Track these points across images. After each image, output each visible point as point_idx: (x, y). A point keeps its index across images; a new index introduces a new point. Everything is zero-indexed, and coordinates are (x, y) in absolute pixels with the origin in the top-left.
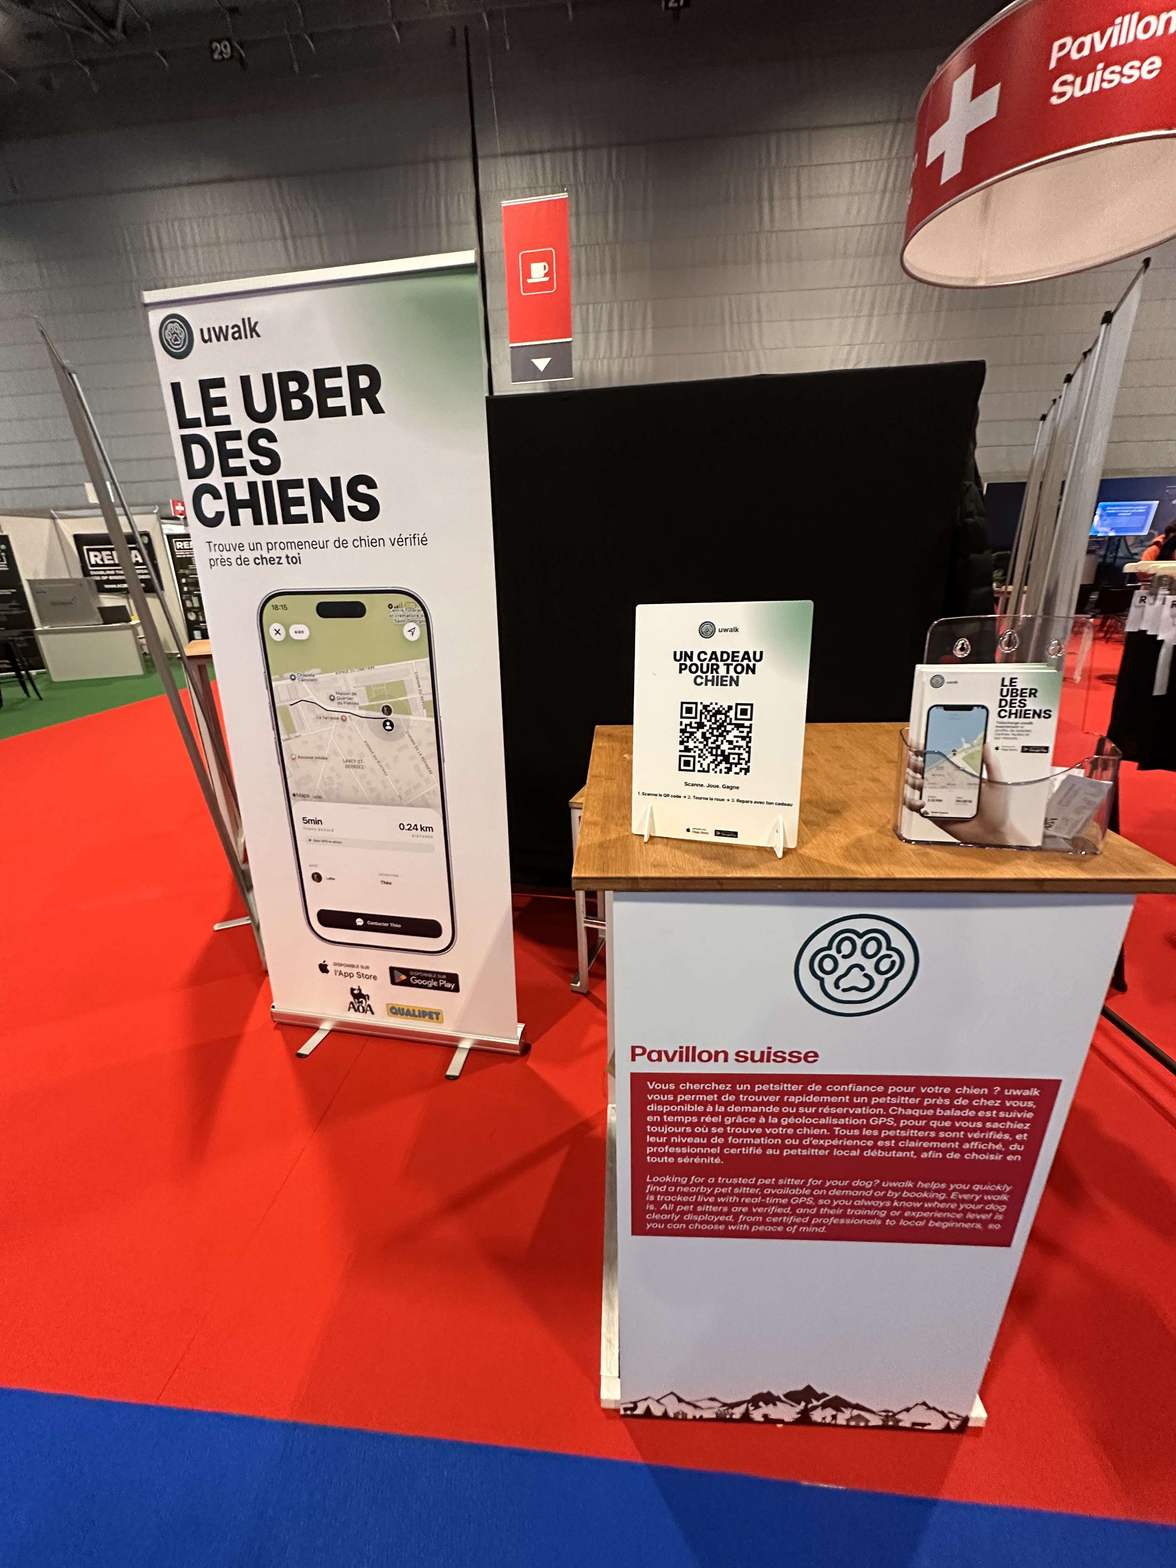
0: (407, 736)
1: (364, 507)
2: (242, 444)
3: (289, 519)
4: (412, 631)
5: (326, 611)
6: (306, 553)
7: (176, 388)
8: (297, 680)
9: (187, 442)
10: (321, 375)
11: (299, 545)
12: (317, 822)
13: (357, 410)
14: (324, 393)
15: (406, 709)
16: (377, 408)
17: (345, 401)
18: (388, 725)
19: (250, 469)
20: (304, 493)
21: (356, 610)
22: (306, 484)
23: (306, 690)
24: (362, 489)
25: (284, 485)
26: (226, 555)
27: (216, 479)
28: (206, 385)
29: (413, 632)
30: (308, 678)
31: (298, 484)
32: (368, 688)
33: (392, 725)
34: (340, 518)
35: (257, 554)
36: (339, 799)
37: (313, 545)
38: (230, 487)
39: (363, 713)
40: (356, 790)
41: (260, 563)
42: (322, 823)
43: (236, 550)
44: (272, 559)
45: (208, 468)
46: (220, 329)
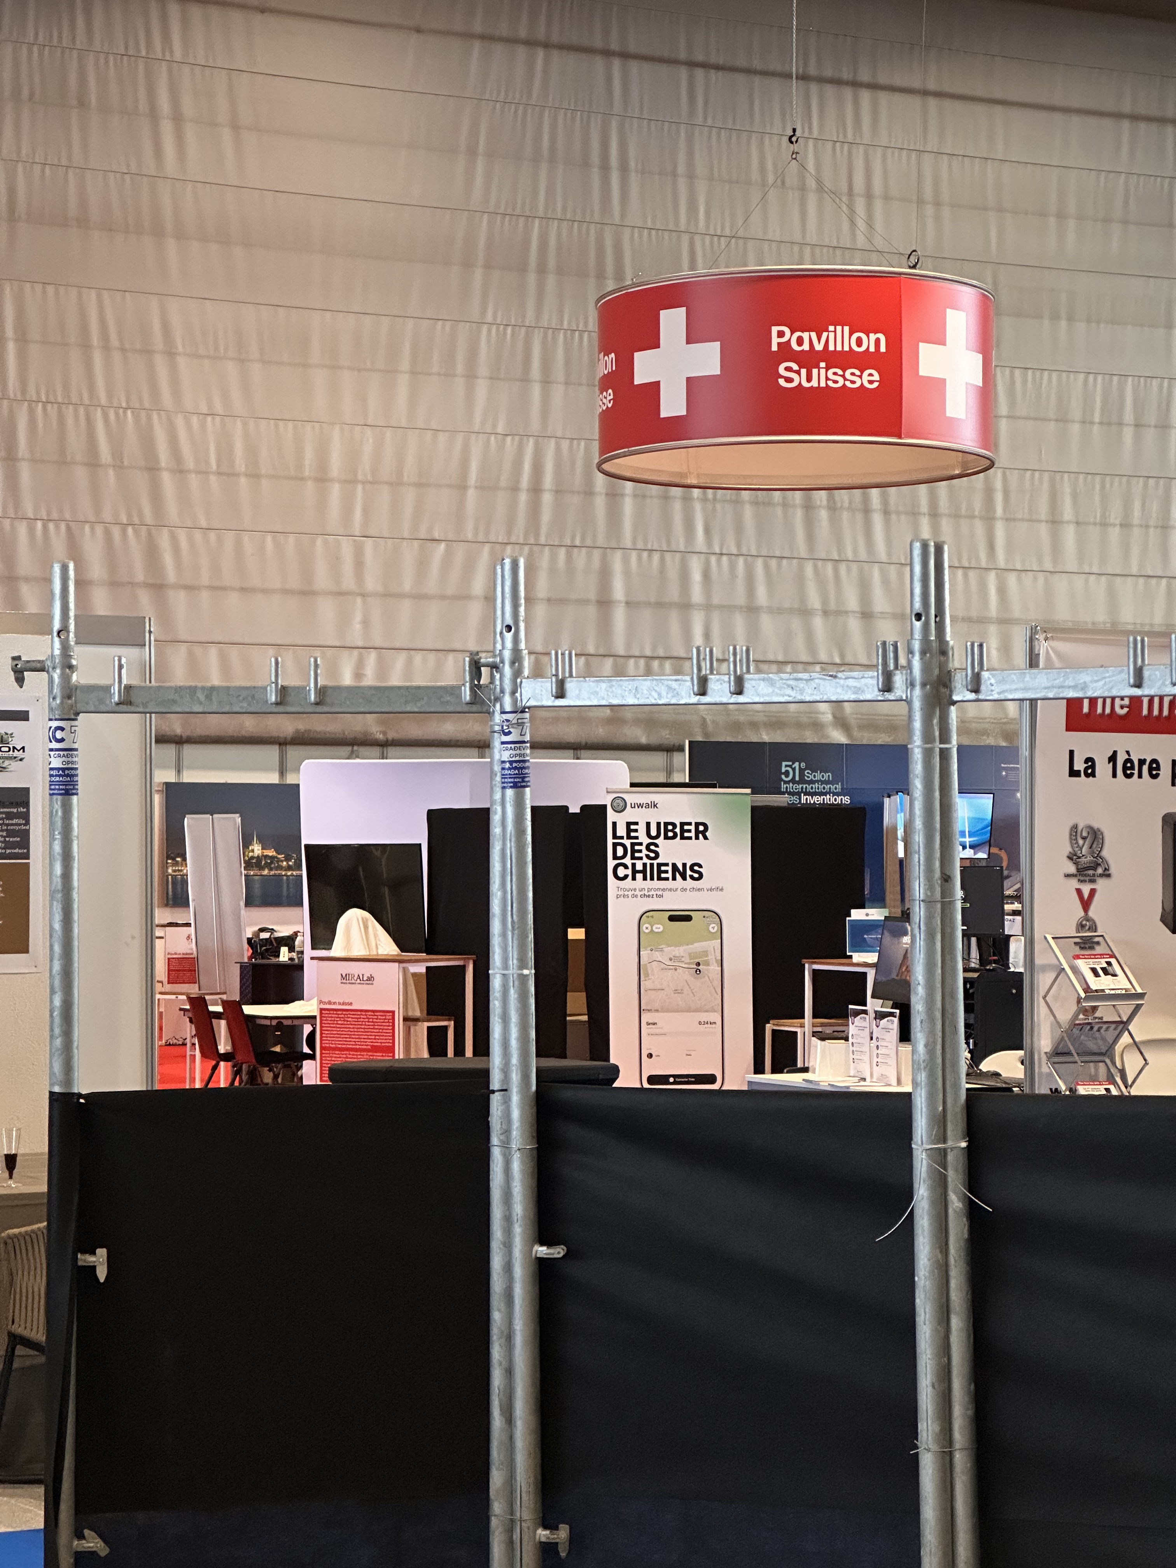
0: (707, 977)
1: (696, 875)
2: (643, 848)
3: (660, 878)
5: (672, 919)
6: (665, 894)
7: (614, 824)
8: (654, 950)
9: (615, 845)
10: (682, 824)
11: (663, 890)
12: (654, 1024)
13: (697, 838)
14: (683, 831)
15: (707, 963)
16: (706, 838)
17: (693, 834)
18: (698, 971)
19: (645, 858)
20: (670, 868)
21: (688, 918)
22: (670, 865)
23: (657, 955)
24: (696, 868)
25: (659, 865)
26: (626, 893)
27: (628, 861)
28: (629, 824)
29: (714, 928)
30: (660, 950)
31: (667, 865)
32: (690, 954)
33: (700, 971)
34: (684, 878)
35: (642, 893)
36: (668, 1011)
37: (670, 890)
38: (634, 865)
39: (686, 966)
40: (678, 1005)
41: (643, 897)
42: (657, 1025)
43: (632, 891)
44: (649, 895)
45: (624, 856)
46: (640, 804)
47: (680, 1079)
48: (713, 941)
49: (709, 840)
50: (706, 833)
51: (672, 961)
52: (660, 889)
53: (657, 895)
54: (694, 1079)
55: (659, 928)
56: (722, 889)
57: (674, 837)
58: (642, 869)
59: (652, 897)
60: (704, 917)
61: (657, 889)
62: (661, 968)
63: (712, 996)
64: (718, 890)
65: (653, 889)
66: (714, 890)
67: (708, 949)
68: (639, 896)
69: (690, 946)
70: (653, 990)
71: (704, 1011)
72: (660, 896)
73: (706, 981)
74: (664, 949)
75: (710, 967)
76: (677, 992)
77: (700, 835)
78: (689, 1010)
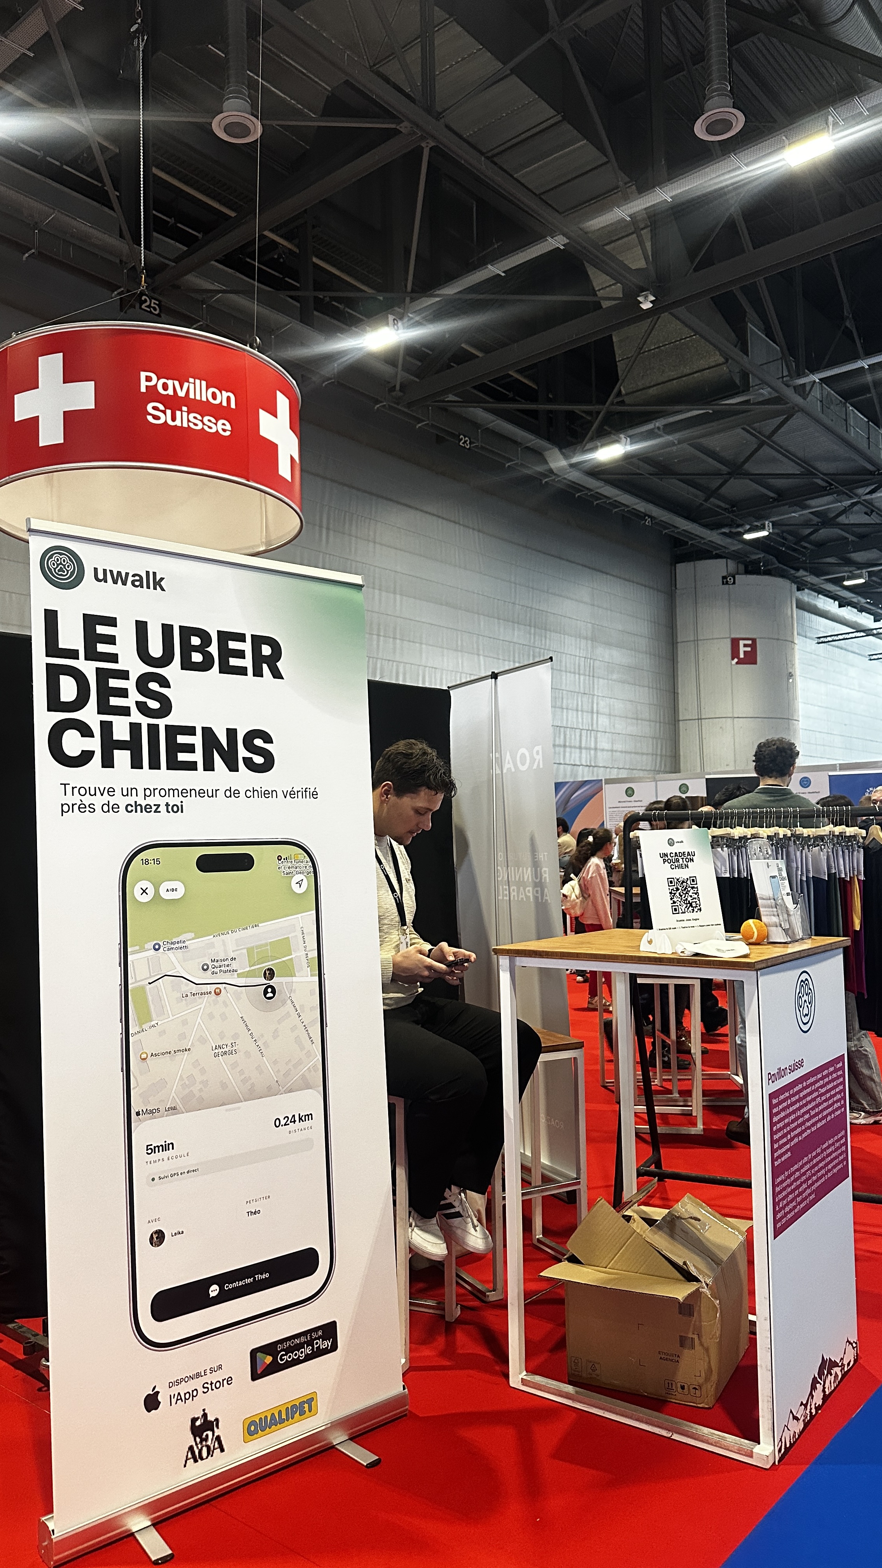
0: (289, 1002)
1: (258, 760)
2: (130, 685)
3: (174, 765)
4: (299, 883)
5: (207, 864)
6: (189, 802)
8: (162, 948)
9: (53, 673)
10: (224, 637)
11: (183, 793)
12: (166, 1147)
13: (258, 673)
14: (226, 653)
15: (290, 972)
16: (277, 674)
17: (247, 662)
18: (270, 992)
19: (134, 710)
20: (197, 740)
21: (243, 863)
22: (199, 732)
23: (171, 961)
24: (258, 742)
25: (173, 731)
26: (87, 800)
27: (90, 715)
28: (90, 621)
29: (301, 884)
30: (177, 945)
31: (191, 731)
32: (250, 951)
33: (274, 992)
34: (232, 766)
35: (131, 800)
36: (201, 1104)
37: (201, 793)
38: (107, 728)
39: (241, 981)
40: (224, 1086)
41: (132, 811)
42: (173, 1149)
43: (102, 795)
44: (148, 807)
45: (80, 702)
46: (119, 573)
47: (236, 1284)
48: (299, 916)
49: (283, 678)
50: (278, 664)
51: (209, 972)
52: (174, 790)
53: (167, 805)
54: (267, 1275)
55: (173, 890)
56: (315, 793)
57: (206, 665)
58: (129, 739)
59: (155, 812)
60: (279, 858)
61: (168, 792)
62: (180, 995)
63: (302, 1048)
64: (308, 793)
65: (157, 792)
66: (300, 794)
67: (290, 936)
68: (122, 808)
69: (250, 931)
70: (163, 1054)
71: (282, 1091)
72: (175, 809)
73: (288, 1015)
74: (187, 943)
75: (294, 979)
76: (221, 1051)
77: (265, 666)
78: (252, 1095)
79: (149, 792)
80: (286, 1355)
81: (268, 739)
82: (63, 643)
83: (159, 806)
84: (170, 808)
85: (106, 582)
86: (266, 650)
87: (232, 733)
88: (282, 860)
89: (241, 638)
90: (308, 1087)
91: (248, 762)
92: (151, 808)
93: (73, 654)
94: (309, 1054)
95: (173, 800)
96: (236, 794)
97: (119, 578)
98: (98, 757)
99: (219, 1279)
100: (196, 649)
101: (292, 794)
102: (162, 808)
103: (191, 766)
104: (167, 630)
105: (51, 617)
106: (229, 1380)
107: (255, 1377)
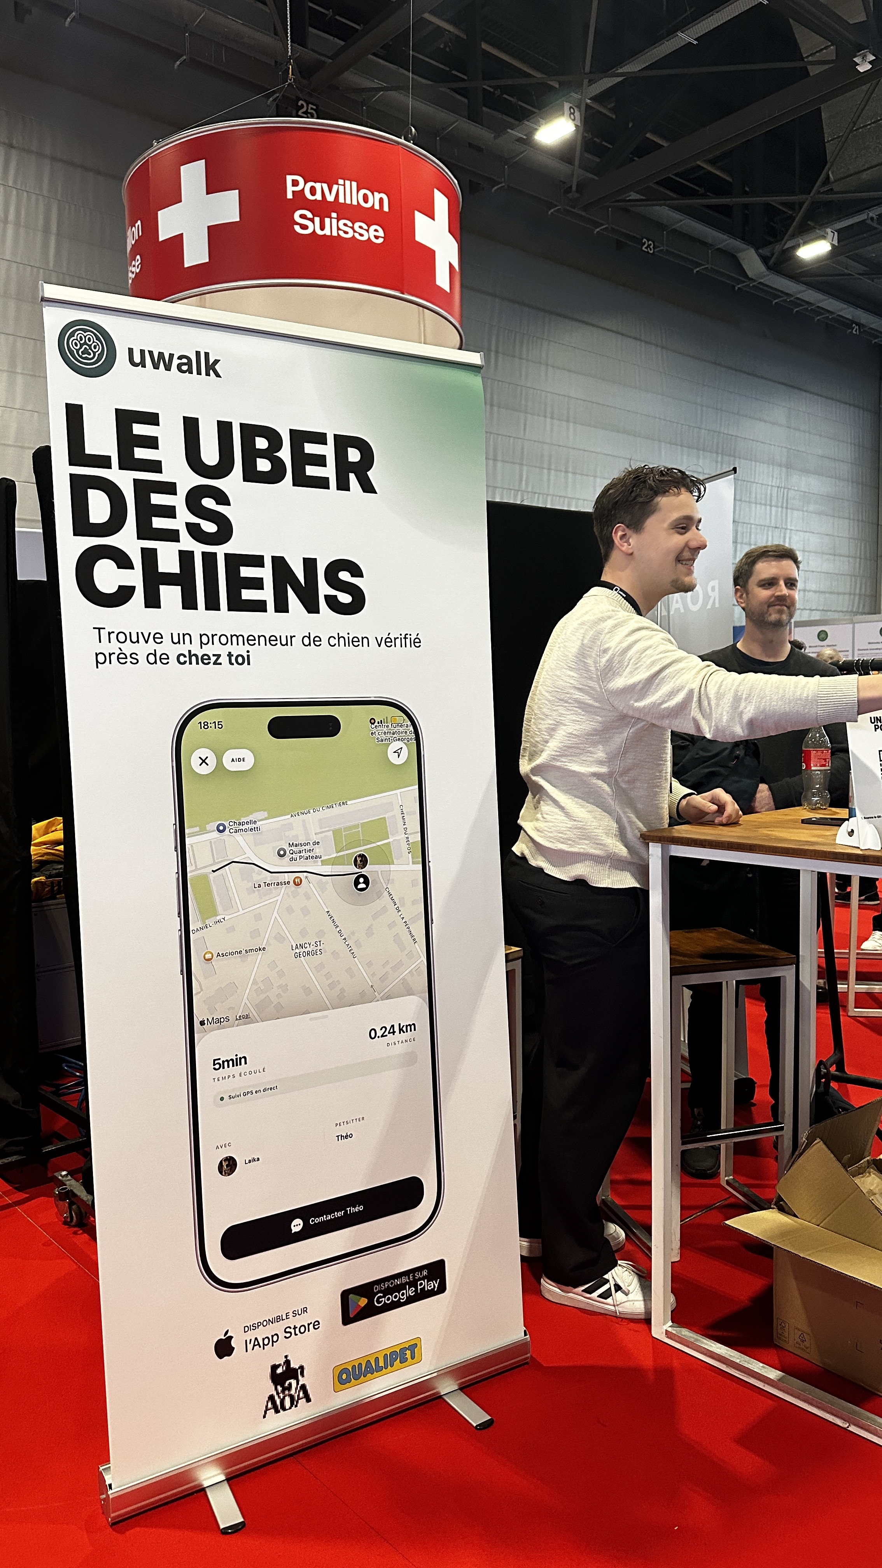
0: (386, 893)
1: (345, 598)
2: (178, 501)
3: (237, 604)
4: (398, 752)
5: (283, 729)
6: (256, 652)
7: (74, 411)
8: (227, 830)
9: (80, 486)
10: (299, 438)
11: (250, 640)
12: (237, 1062)
13: (343, 485)
14: (301, 459)
15: (386, 858)
16: (367, 487)
17: (329, 472)
18: (362, 882)
19: (184, 534)
20: (266, 573)
21: (326, 727)
22: (268, 562)
23: (237, 845)
24: (344, 576)
25: (234, 561)
26: (128, 648)
27: (127, 541)
28: (126, 417)
30: (246, 826)
31: (257, 561)
32: (337, 833)
33: (366, 882)
34: (312, 607)
35: (183, 649)
36: (281, 1013)
37: (272, 640)
38: (149, 556)
39: (327, 870)
40: (307, 991)
41: (185, 662)
42: (246, 1063)
43: (147, 642)
44: (206, 657)
45: (114, 524)
46: (161, 355)
47: (324, 1218)
48: (398, 791)
49: (376, 493)
50: (368, 473)
51: (286, 859)
52: (237, 637)
53: (230, 655)
54: (361, 1208)
55: (239, 760)
56: (417, 640)
57: (275, 476)
58: (178, 571)
59: (215, 663)
60: (372, 721)
61: (231, 639)
62: (251, 885)
63: (402, 948)
64: (408, 641)
65: (216, 638)
66: (398, 641)
67: (386, 816)
68: (173, 659)
69: (337, 810)
70: (232, 954)
71: (378, 997)
72: (240, 660)
73: (384, 910)
74: (259, 824)
75: (393, 868)
76: (302, 951)
77: (352, 476)
78: (342, 1001)
79: (206, 639)
80: (384, 1296)
81: (356, 572)
82: (91, 449)
83: (219, 656)
84: (233, 659)
85: (144, 366)
86: (354, 455)
87: (310, 565)
88: (376, 724)
89: (320, 438)
90: (410, 992)
91: (332, 602)
92: (209, 659)
93: (104, 462)
94: (410, 955)
95: (238, 649)
96: (316, 641)
97: (161, 361)
98: (139, 594)
99: (303, 1213)
100: (263, 454)
101: (388, 641)
102: (224, 659)
103: (259, 606)
104: (224, 428)
105: (74, 414)
106: (316, 1325)
107: (347, 1320)
